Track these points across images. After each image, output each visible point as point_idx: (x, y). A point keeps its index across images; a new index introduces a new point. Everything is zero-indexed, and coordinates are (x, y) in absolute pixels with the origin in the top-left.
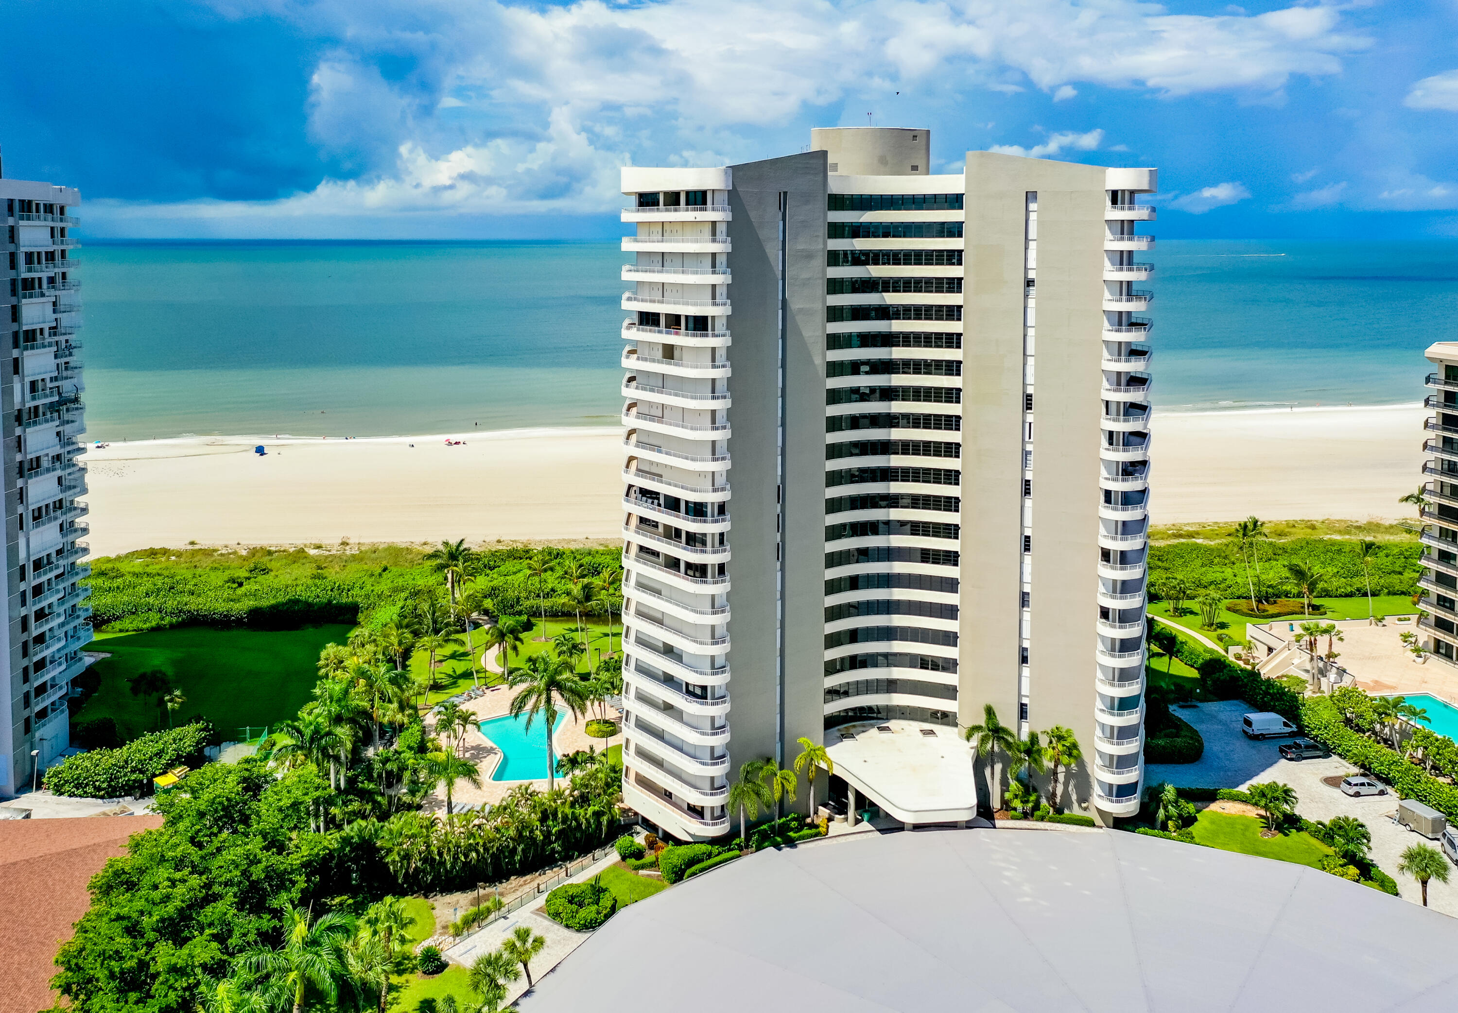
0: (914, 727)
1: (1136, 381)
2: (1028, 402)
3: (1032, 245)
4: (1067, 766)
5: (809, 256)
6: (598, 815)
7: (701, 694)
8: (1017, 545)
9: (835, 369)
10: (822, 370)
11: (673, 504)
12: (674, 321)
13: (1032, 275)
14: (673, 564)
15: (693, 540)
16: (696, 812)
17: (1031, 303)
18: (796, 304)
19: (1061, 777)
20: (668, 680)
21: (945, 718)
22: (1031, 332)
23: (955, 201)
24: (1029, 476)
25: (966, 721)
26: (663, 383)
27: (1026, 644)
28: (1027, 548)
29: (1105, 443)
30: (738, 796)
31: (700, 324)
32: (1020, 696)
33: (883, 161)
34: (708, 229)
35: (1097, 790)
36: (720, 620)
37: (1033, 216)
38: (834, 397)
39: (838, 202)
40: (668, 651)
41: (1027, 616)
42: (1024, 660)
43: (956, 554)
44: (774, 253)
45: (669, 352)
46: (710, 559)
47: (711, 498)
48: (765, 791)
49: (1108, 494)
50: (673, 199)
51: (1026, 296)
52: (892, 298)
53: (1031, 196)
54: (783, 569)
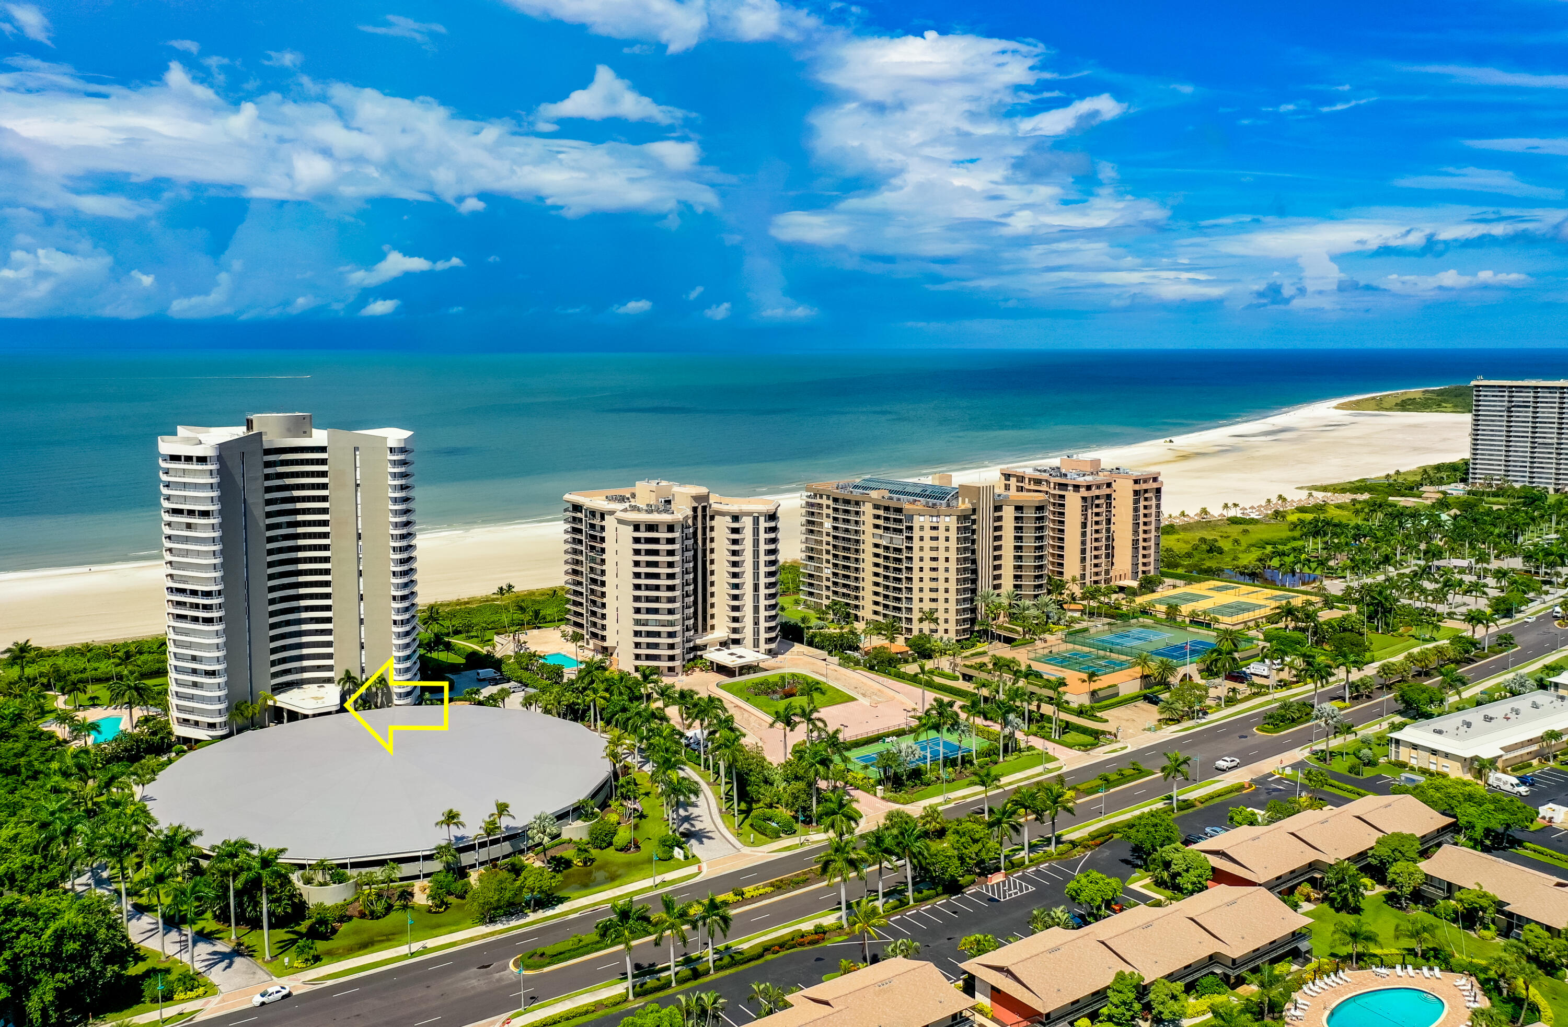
0: (314, 687)
1: (406, 512)
2: (359, 536)
3: (358, 469)
4: (382, 689)
5: (256, 479)
6: (162, 738)
7: (212, 674)
8: (357, 599)
9: (270, 527)
10: (264, 528)
11: (194, 593)
12: (191, 513)
13: (358, 482)
14: (195, 619)
15: (206, 607)
16: (212, 726)
17: (359, 494)
18: (250, 501)
19: (380, 695)
20: (194, 672)
21: (329, 680)
22: (359, 506)
23: (323, 449)
24: (361, 568)
25: (336, 679)
26: (186, 540)
27: (363, 641)
28: (362, 599)
29: (392, 552)
30: (232, 716)
31: (205, 514)
32: (361, 663)
33: (289, 430)
34: (209, 473)
35: (395, 697)
36: (220, 641)
37: (358, 457)
38: (270, 540)
39: (268, 452)
40: (194, 658)
41: (363, 628)
42: (363, 648)
43: (331, 606)
44: (239, 479)
45: (189, 526)
46: (215, 614)
47: (215, 588)
48: (246, 714)
49: (394, 573)
50: (189, 459)
51: (356, 491)
52: (296, 493)
53: (356, 449)
54: (249, 618)
